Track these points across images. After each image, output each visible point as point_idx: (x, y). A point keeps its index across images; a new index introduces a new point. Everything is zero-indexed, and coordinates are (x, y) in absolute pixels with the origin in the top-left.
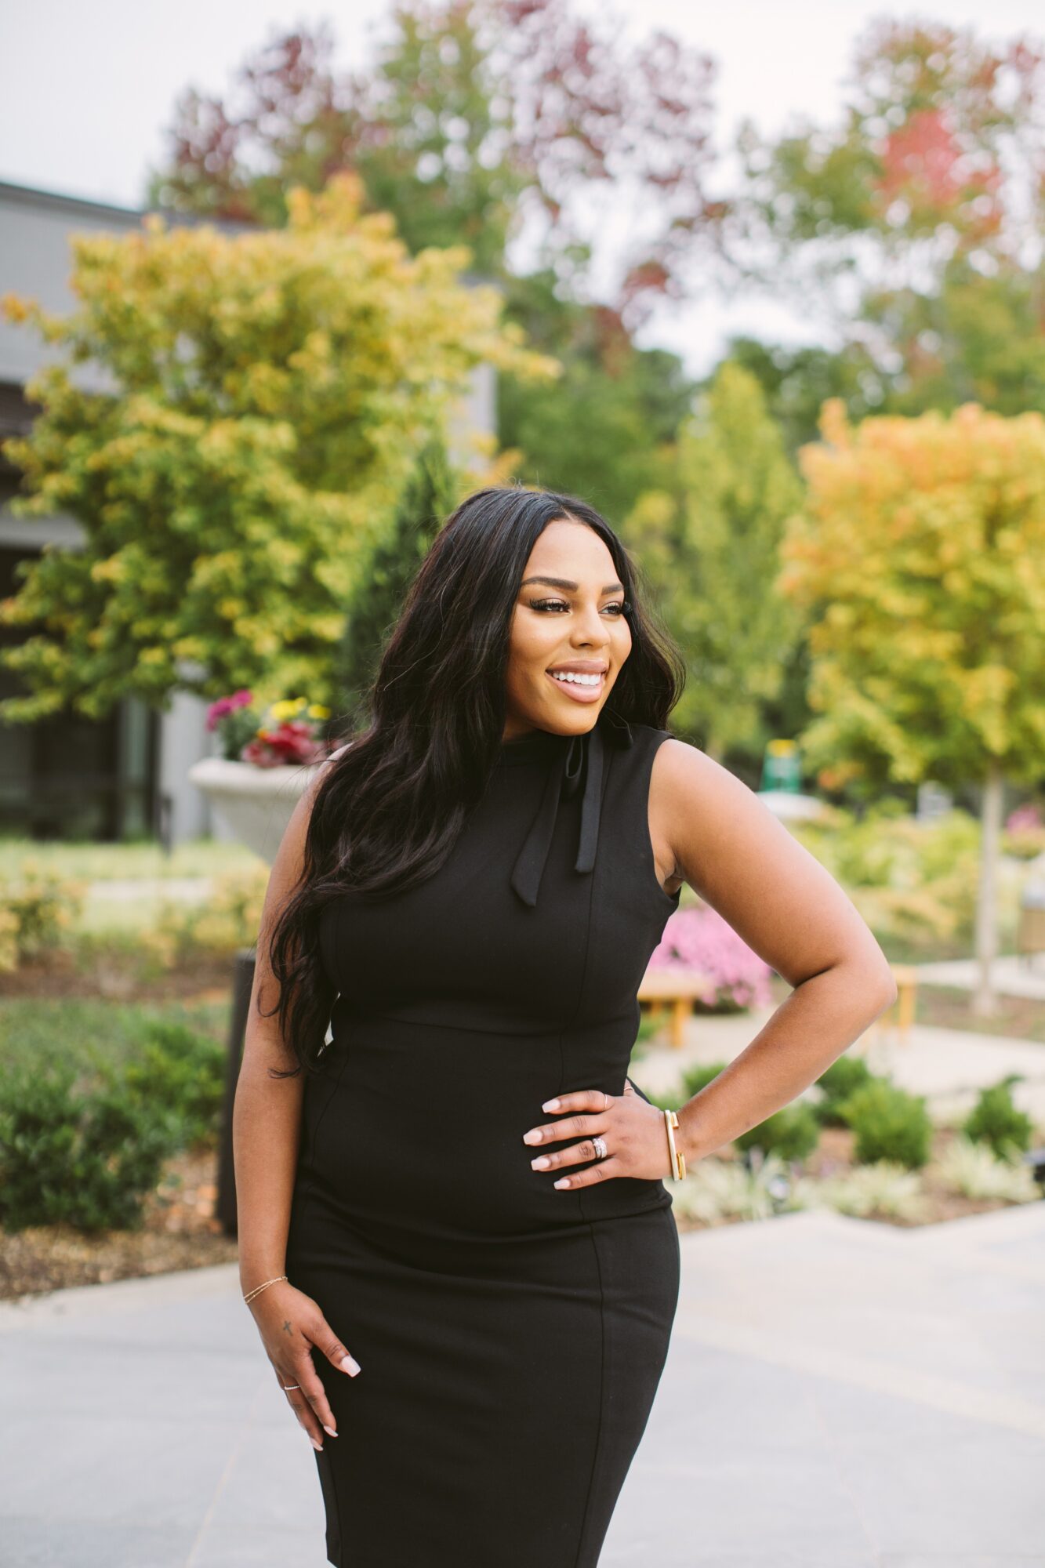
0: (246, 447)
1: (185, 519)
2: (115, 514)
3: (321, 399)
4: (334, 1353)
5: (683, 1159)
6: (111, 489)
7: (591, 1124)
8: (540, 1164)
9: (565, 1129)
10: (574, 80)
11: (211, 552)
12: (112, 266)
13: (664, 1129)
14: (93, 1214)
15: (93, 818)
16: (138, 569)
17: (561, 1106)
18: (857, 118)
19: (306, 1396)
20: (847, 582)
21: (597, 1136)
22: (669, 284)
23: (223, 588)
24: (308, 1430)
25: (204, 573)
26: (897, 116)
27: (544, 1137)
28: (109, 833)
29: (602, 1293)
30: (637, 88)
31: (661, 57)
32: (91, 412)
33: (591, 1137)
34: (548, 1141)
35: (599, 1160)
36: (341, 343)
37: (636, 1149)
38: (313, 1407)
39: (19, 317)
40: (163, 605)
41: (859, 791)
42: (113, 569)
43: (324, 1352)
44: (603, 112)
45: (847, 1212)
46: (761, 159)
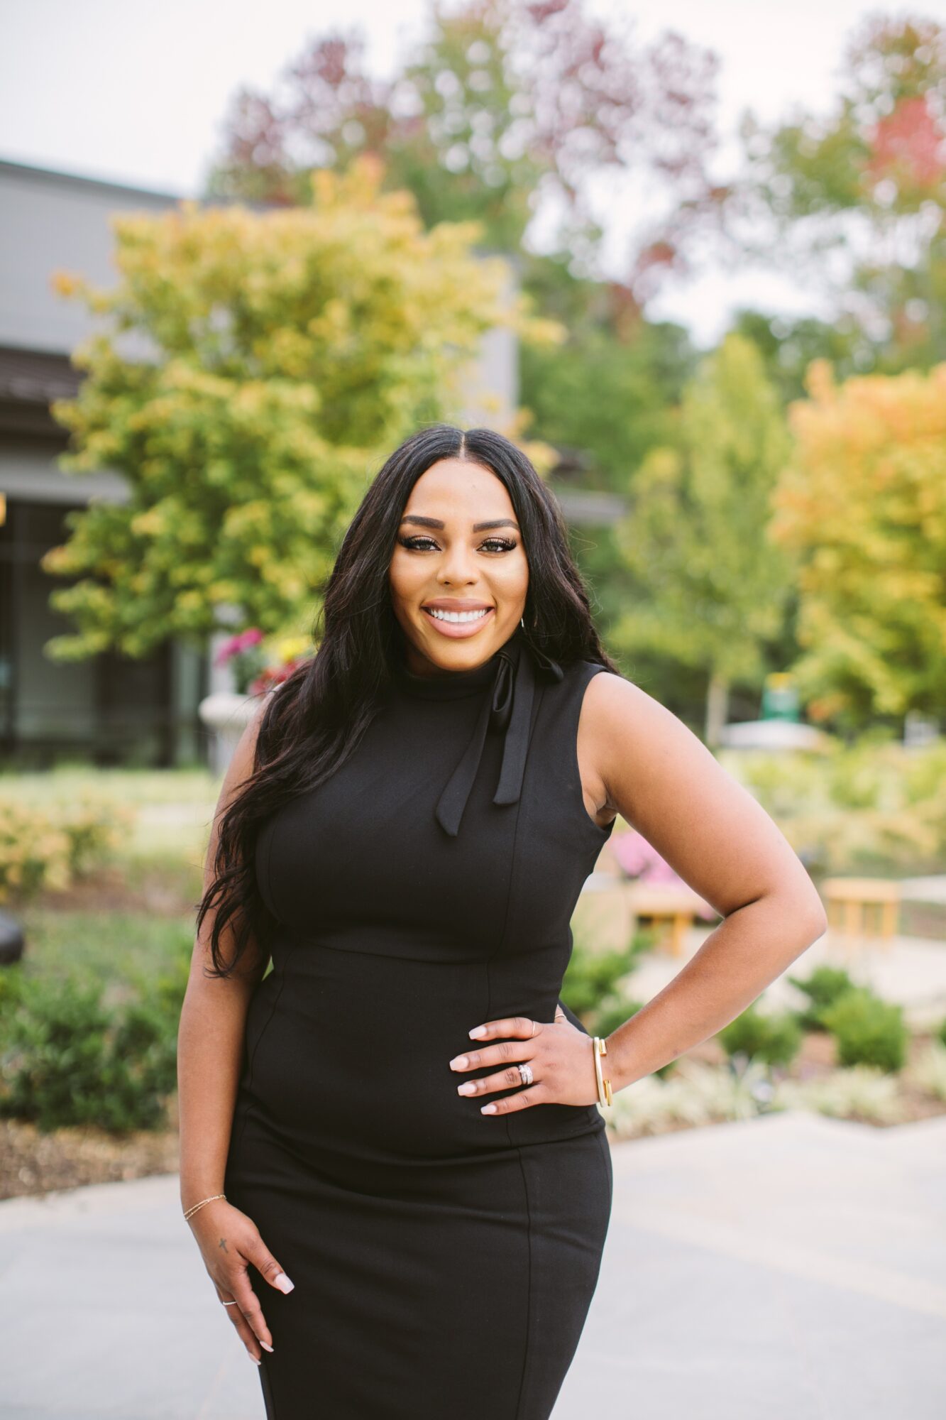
0: (273, 408)
1: (218, 472)
2: (155, 471)
3: (344, 364)
4: (268, 1271)
5: (609, 1086)
6: (151, 446)
7: (517, 1051)
8: (467, 1089)
9: (491, 1055)
10: (589, 75)
11: (238, 503)
12: (148, 244)
13: (592, 1056)
14: (119, 1115)
15: (150, 747)
16: (176, 522)
17: (488, 1033)
18: (849, 105)
19: (243, 1312)
20: (833, 529)
21: (523, 1062)
22: (676, 260)
23: (253, 537)
24: (247, 1344)
25: (236, 523)
26: (886, 104)
27: (470, 1063)
28: (165, 761)
29: (529, 1217)
30: (647, 83)
31: (668, 51)
32: (132, 377)
33: (517, 1064)
34: (474, 1067)
35: (525, 1087)
36: (361, 312)
37: (562, 1075)
38: (249, 1322)
39: (66, 292)
40: (200, 553)
41: (847, 721)
42: (153, 522)
43: (259, 1269)
44: (616, 103)
45: (828, 1113)
46: (762, 145)
